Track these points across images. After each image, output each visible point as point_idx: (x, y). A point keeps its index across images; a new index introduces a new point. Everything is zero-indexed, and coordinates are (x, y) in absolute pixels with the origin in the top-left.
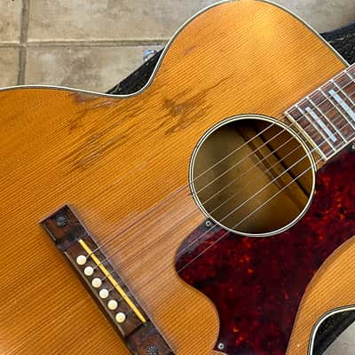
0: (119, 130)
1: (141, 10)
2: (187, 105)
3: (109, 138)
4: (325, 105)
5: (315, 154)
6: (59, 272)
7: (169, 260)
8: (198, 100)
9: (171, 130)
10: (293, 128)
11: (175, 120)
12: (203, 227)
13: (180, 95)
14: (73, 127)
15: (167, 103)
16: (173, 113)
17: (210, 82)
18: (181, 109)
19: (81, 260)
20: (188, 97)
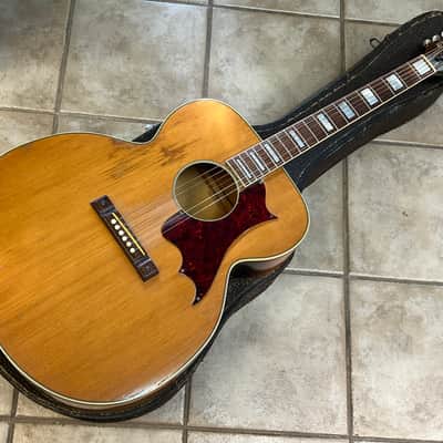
0: (136, 161)
1: (142, 100)
2: (174, 152)
3: (128, 165)
4: (247, 160)
5: (240, 184)
6: (100, 227)
7: (159, 228)
8: (180, 150)
9: (164, 164)
10: (230, 169)
11: (167, 159)
12: (178, 213)
13: (171, 147)
14: (111, 156)
15: (163, 150)
16: (166, 155)
17: (188, 141)
18: (171, 153)
19: (113, 221)
20: (174, 148)
